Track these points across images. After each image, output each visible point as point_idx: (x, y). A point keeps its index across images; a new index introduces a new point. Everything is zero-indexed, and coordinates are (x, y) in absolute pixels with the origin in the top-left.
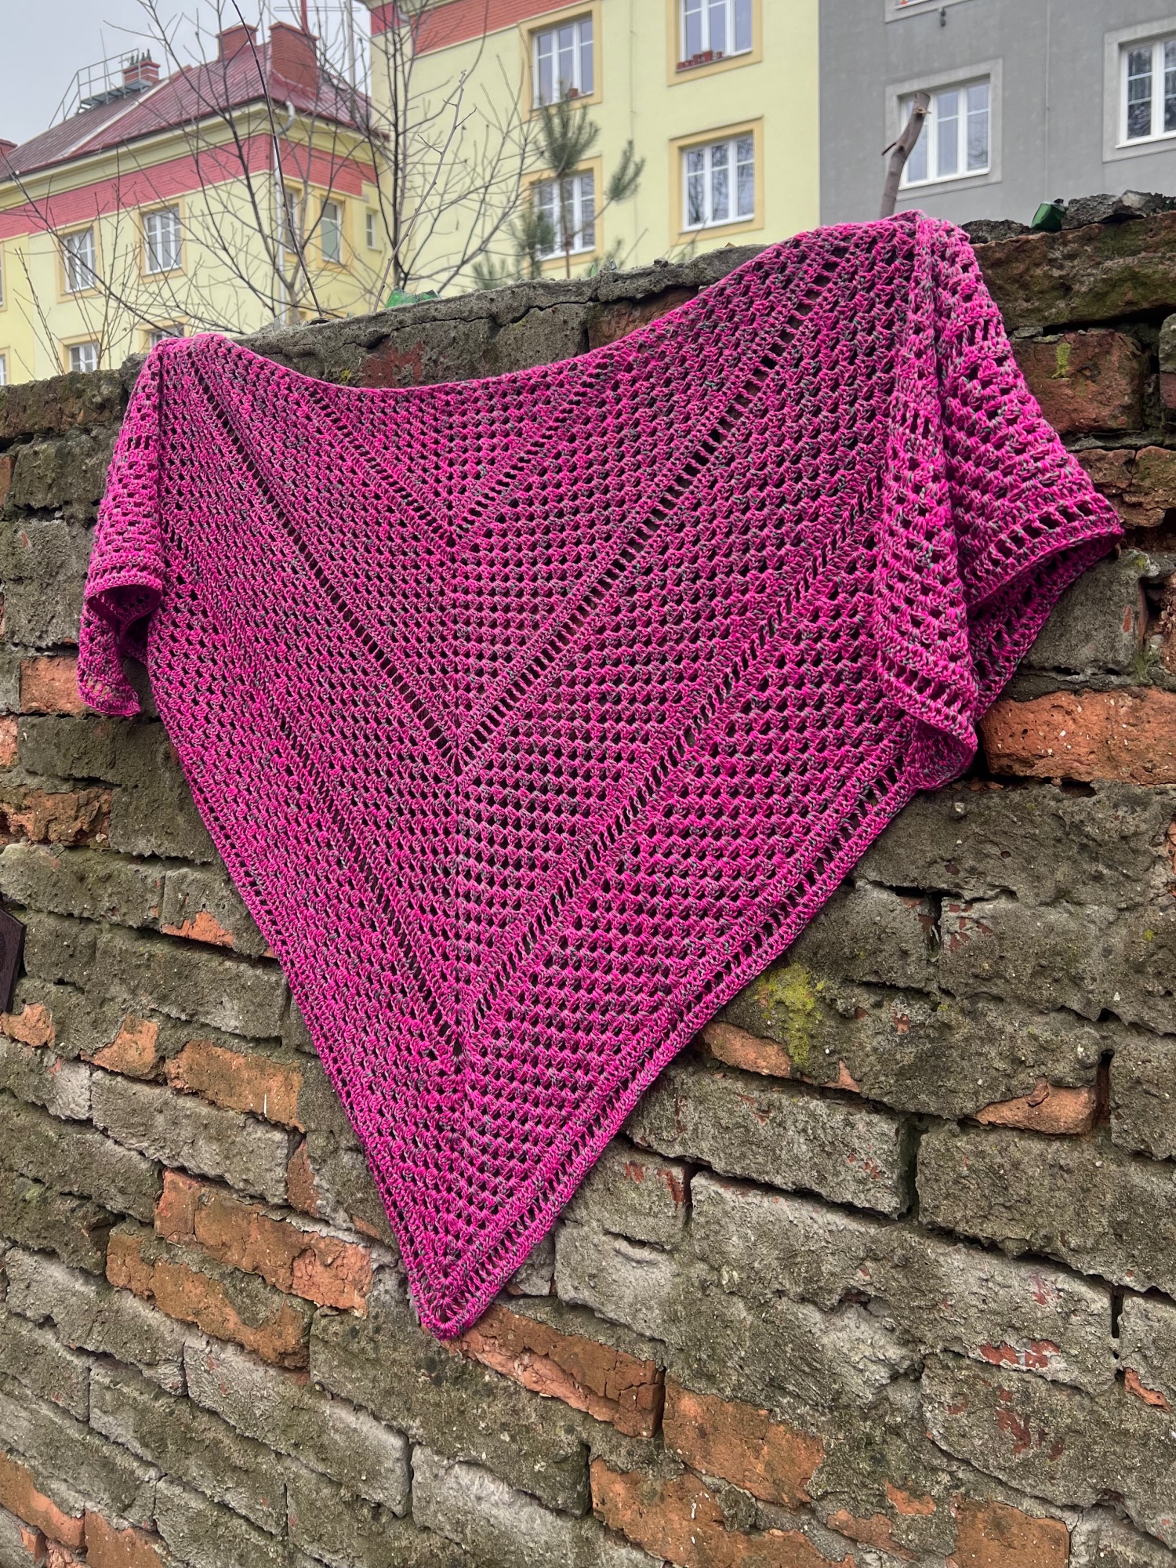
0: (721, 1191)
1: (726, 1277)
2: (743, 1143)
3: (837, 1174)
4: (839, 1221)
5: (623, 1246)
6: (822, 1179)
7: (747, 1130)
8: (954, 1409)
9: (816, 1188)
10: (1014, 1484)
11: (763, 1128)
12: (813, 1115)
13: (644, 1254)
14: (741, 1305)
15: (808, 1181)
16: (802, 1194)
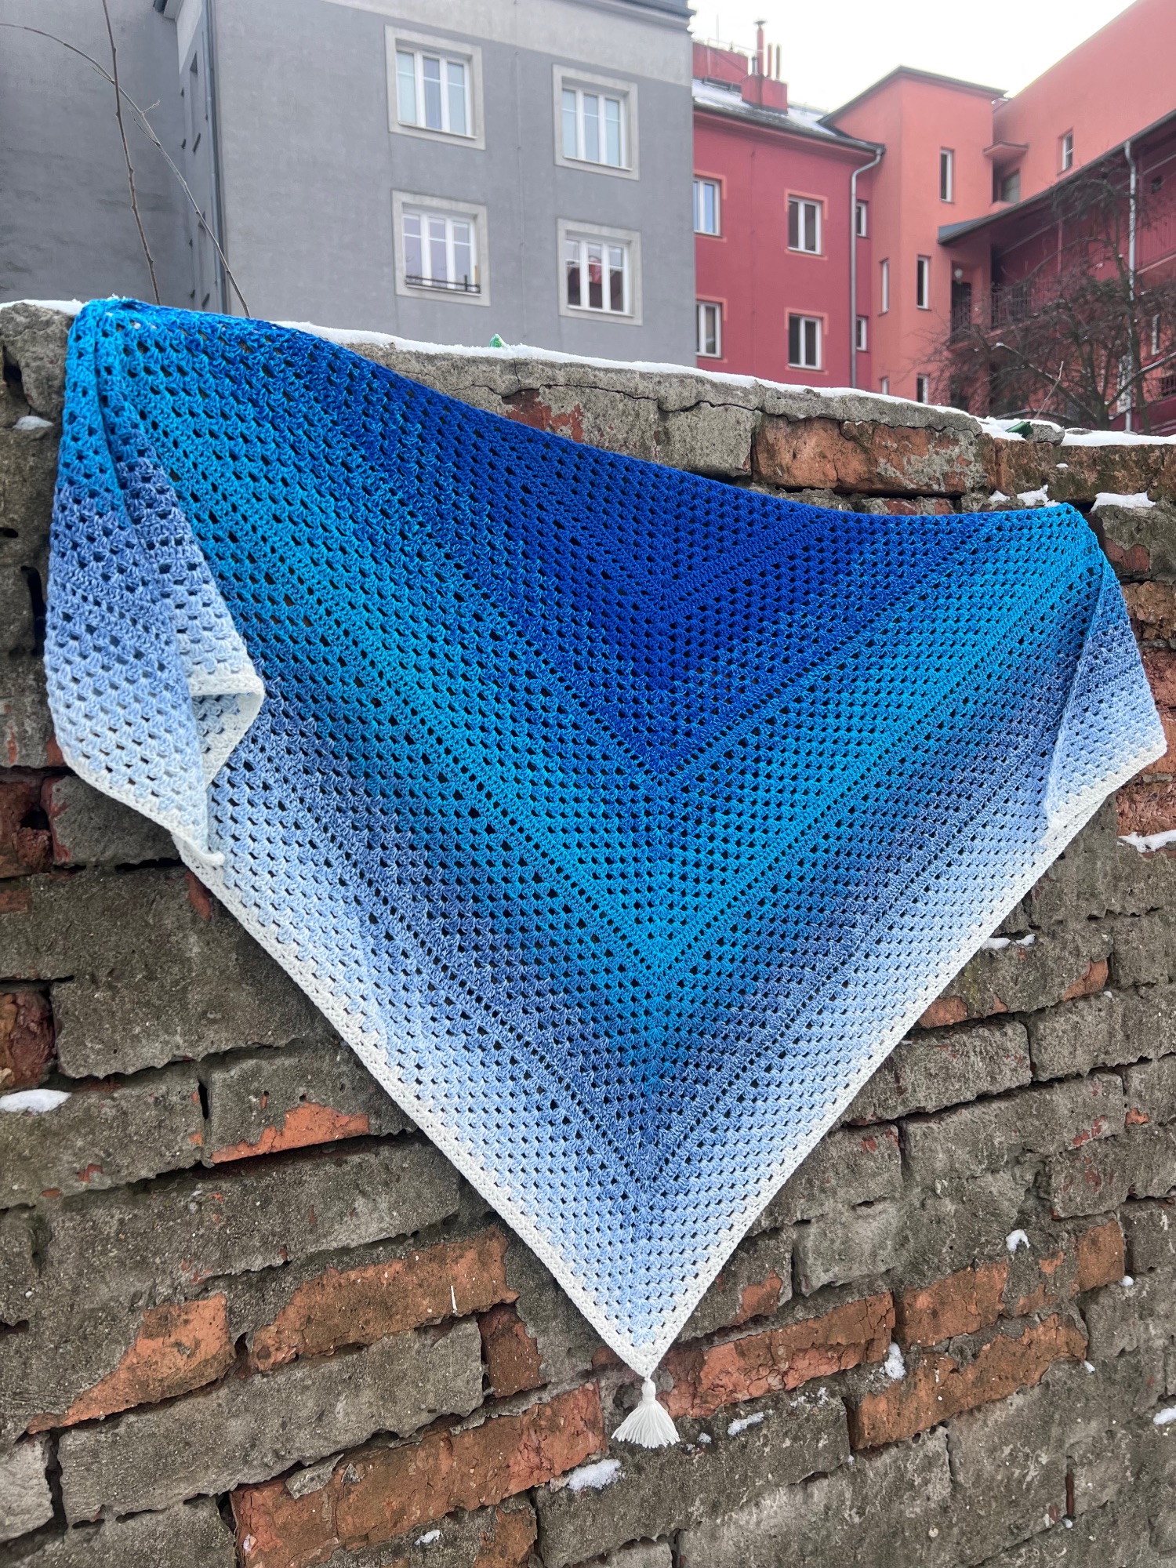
0: (931, 1125)
1: (939, 1186)
2: (945, 1080)
3: (1001, 1071)
4: (1003, 1105)
5: (864, 1211)
6: (993, 1079)
7: (947, 1069)
8: (1066, 1188)
9: (991, 1088)
10: (1097, 1212)
11: (957, 1064)
12: (984, 1039)
13: (879, 1207)
14: (947, 1201)
15: (985, 1086)
16: (983, 1098)
